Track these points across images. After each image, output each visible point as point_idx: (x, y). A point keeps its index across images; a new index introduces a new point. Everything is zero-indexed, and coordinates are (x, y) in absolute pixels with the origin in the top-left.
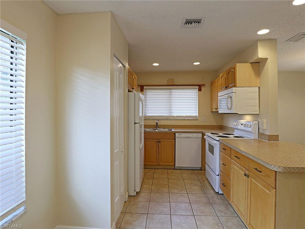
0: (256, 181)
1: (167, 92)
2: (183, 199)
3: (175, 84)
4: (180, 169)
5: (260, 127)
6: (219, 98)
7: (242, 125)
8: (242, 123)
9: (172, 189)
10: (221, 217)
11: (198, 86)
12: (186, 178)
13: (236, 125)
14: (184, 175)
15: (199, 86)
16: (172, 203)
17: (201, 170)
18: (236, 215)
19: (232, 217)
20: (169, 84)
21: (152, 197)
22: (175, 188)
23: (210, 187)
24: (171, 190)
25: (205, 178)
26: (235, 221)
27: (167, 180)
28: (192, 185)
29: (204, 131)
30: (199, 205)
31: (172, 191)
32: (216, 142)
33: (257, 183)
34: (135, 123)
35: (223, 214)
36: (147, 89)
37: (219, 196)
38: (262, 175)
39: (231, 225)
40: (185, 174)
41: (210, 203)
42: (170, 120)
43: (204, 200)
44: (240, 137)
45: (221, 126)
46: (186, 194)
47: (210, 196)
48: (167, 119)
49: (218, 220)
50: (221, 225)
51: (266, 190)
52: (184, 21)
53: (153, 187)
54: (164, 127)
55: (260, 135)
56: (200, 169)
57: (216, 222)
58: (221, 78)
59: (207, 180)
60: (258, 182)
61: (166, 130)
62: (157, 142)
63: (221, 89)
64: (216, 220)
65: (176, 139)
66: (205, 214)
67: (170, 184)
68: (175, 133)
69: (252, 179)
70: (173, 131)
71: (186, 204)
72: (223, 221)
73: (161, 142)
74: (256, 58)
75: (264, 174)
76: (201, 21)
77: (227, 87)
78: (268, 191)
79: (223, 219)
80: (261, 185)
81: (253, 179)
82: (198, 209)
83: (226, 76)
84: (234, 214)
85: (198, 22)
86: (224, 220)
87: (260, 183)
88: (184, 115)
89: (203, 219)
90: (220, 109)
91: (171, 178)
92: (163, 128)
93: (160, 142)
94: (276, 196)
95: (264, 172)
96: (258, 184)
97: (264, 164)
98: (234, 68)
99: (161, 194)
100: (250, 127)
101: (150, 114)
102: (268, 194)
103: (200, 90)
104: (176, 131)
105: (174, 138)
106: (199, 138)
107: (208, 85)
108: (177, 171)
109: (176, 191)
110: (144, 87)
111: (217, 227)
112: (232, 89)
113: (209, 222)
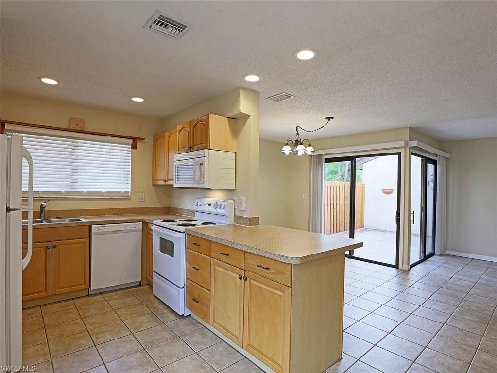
0: (259, 282)
1: (68, 143)
2: (129, 346)
3: (86, 130)
4: (100, 292)
5: (236, 208)
6: (175, 163)
7: (210, 205)
8: (210, 203)
9: (98, 336)
10: (201, 352)
11: (132, 141)
12: (119, 307)
13: (200, 206)
14: (113, 303)
15: (134, 139)
16: (110, 364)
17: (140, 285)
18: (220, 340)
19: (215, 346)
20: (71, 128)
21: (58, 368)
22: (104, 332)
23: (166, 311)
24: (97, 338)
25: (152, 298)
26: (221, 349)
27: (80, 321)
28: (134, 315)
29: (147, 218)
30: (160, 346)
31: (101, 340)
32: (179, 235)
33: (260, 285)
34: (8, 210)
35: (202, 346)
36: (15, 131)
37: (186, 320)
38: (271, 273)
39: (219, 359)
40: (115, 301)
41: (177, 337)
42: (74, 199)
43: (166, 335)
44: (211, 223)
45: (168, 207)
46: (131, 336)
47: (173, 325)
48: (65, 199)
49: (199, 359)
50: (207, 365)
51: (276, 292)
52: (156, 17)
53: (51, 347)
54: (59, 214)
55: (237, 218)
56: (138, 284)
57: (198, 363)
58: (179, 132)
59: (157, 300)
60: (263, 283)
61: (67, 221)
62: (48, 248)
63: (179, 150)
64: (195, 359)
65: (93, 237)
66: (176, 357)
67: (89, 328)
68: (90, 226)
69: (252, 281)
70: (84, 223)
71: (139, 355)
72: (206, 357)
73: (57, 247)
74: (236, 112)
75: (274, 271)
76: (184, 29)
77: (191, 147)
78: (280, 293)
79: (205, 354)
80: (269, 286)
81: (254, 280)
82: (161, 354)
83: (190, 130)
84: (216, 340)
85: (180, 27)
86: (208, 355)
87: (265, 285)
88: (104, 191)
89: (177, 367)
90: (178, 181)
91: (87, 315)
92: (58, 217)
93: (55, 247)
94: (291, 296)
95: (274, 268)
96: (264, 286)
97: (275, 257)
98: (207, 121)
99: (78, 355)
100: (224, 209)
101: (39, 187)
102: (280, 296)
103: (134, 147)
104: (93, 222)
105: (88, 236)
106: (138, 230)
107: (149, 140)
108: (96, 298)
109: (108, 337)
110: (7, 126)
111: (202, 370)
112: (204, 152)
113: (187, 368)
